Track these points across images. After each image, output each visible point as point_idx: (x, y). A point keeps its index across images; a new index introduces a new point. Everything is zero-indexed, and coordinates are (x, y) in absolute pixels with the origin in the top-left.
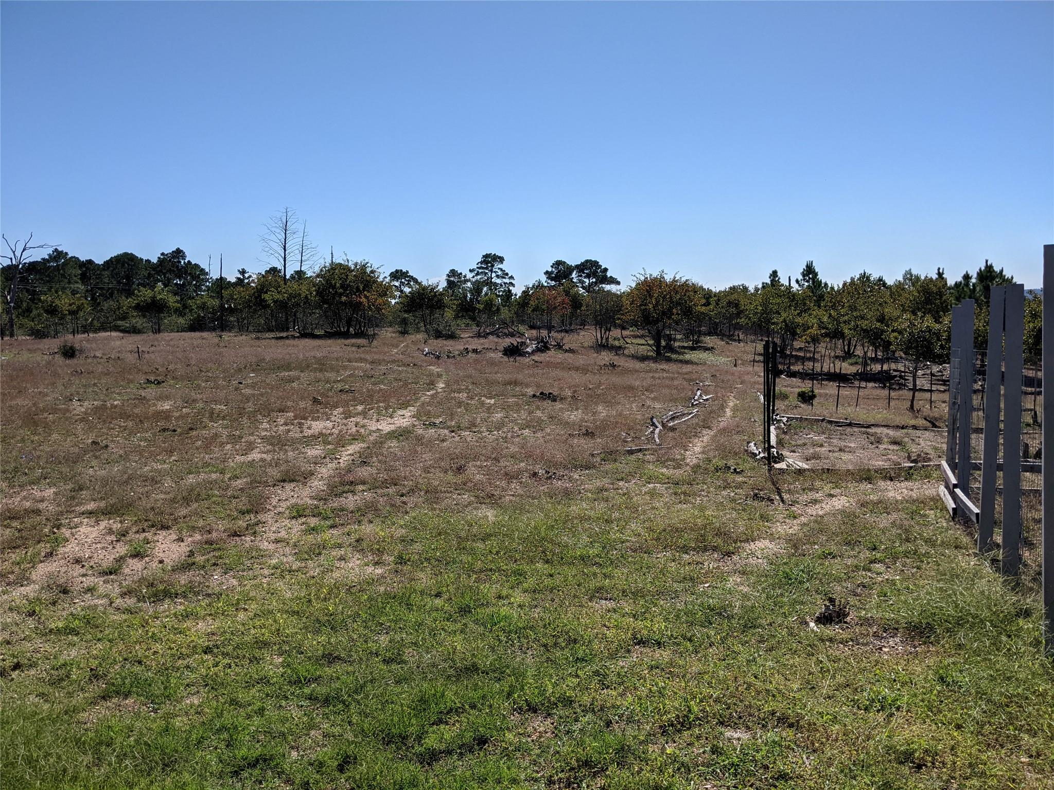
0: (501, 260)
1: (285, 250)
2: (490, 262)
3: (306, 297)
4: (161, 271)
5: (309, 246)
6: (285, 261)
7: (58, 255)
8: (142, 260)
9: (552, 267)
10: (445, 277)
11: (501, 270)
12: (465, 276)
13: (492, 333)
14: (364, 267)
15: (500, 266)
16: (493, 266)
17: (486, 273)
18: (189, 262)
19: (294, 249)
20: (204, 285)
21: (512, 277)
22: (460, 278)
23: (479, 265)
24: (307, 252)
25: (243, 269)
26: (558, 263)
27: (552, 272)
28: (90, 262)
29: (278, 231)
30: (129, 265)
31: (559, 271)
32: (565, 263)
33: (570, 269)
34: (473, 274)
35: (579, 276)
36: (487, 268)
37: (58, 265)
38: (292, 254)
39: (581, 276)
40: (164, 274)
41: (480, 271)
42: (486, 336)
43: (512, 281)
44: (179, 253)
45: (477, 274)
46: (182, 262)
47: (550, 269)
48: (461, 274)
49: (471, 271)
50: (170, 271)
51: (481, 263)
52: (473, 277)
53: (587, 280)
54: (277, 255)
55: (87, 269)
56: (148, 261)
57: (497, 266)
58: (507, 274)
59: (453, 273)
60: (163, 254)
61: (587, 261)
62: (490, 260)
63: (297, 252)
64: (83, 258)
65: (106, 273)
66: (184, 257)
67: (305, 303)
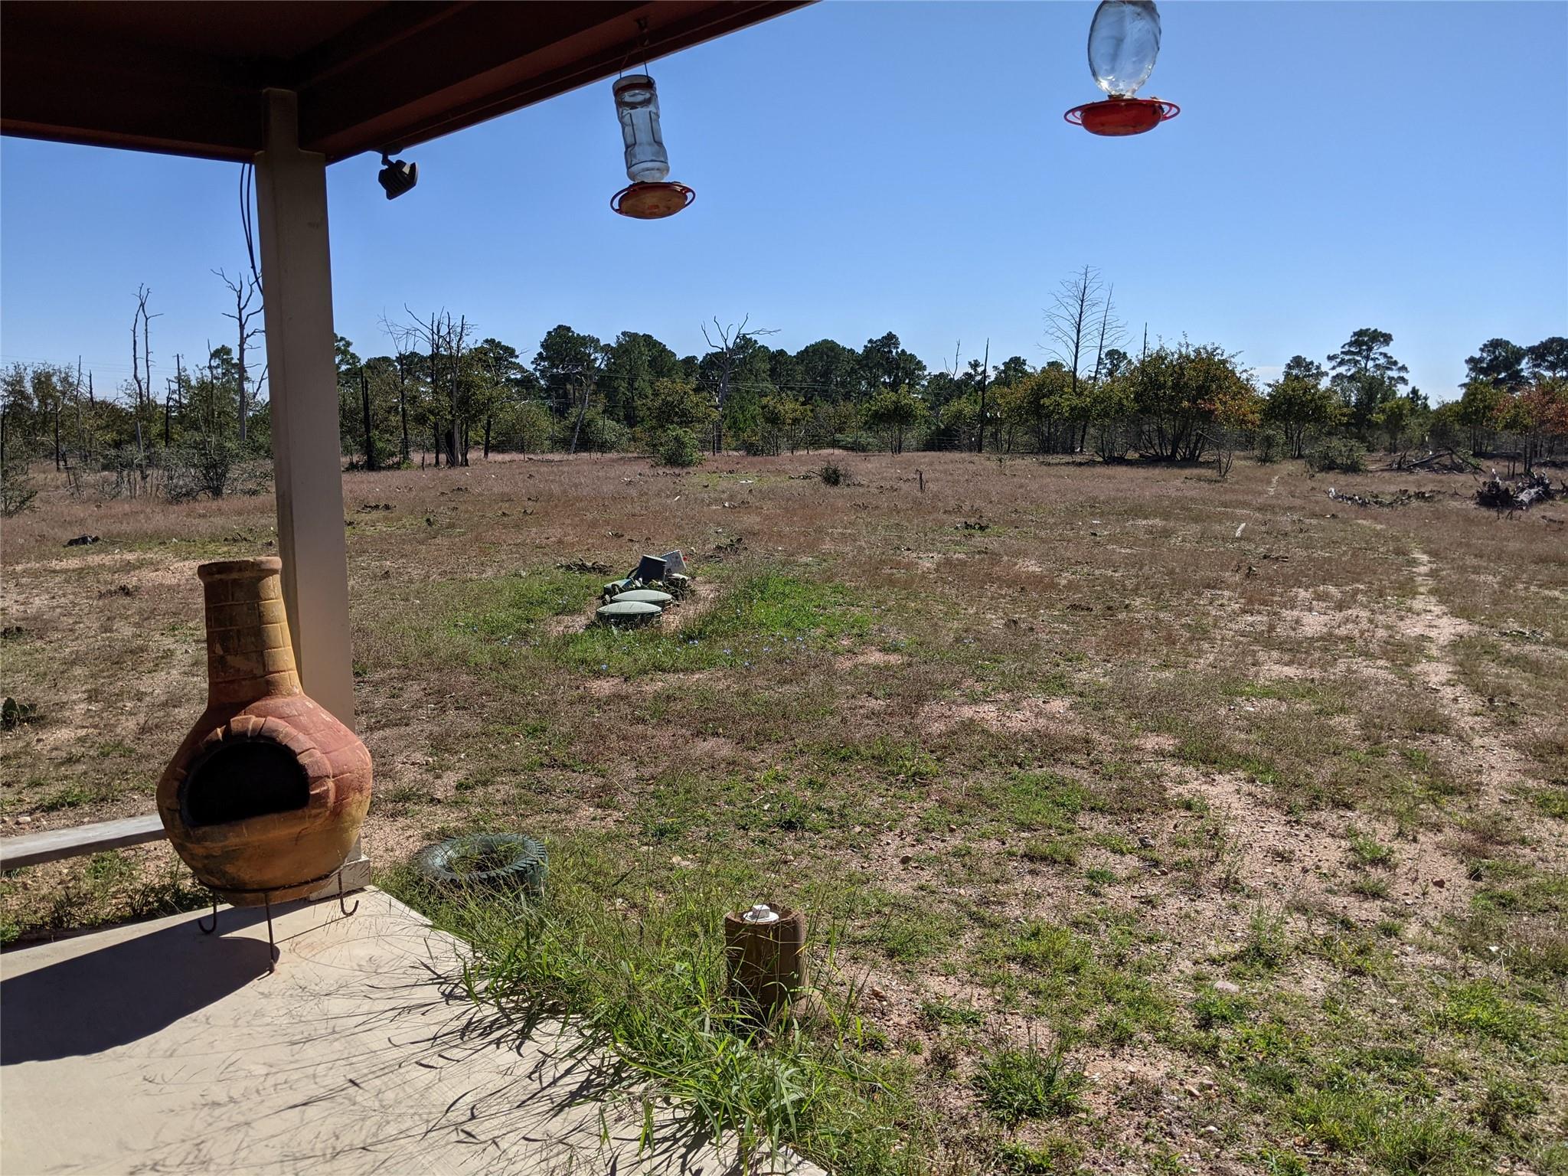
0: (1387, 339)
1: (1079, 332)
2: (1365, 343)
3: (1120, 403)
4: (867, 365)
5: (1114, 324)
6: (1077, 347)
7: (745, 343)
8: (844, 349)
9: (1482, 350)
10: (1283, 368)
11: (1385, 355)
12: (1318, 367)
13: (1423, 465)
14: (1211, 355)
15: (1384, 349)
16: (1370, 349)
17: (1356, 362)
18: (903, 351)
19: (1093, 328)
20: (918, 384)
21: (1404, 368)
22: (1309, 370)
23: (1347, 348)
24: (1110, 333)
25: (976, 361)
26: (1495, 344)
27: (1481, 360)
28: (782, 353)
29: (1071, 302)
30: (828, 356)
31: (1496, 358)
32: (1508, 343)
33: (1518, 354)
34: (1334, 363)
35: (1535, 366)
36: (1359, 353)
37: (745, 357)
38: (1089, 337)
39: (1538, 366)
40: (871, 369)
41: (1347, 358)
42: (1410, 469)
43: (1402, 374)
44: (890, 339)
45: (1341, 363)
46: (894, 351)
47: (1477, 355)
48: (1312, 363)
49: (1330, 358)
50: (879, 365)
51: (1351, 344)
52: (1334, 368)
53: (1548, 374)
54: (1065, 338)
55: (778, 362)
56: (852, 351)
57: (1378, 349)
58: (1395, 363)
59: (1298, 361)
60: (870, 341)
61: (1553, 340)
62: (1366, 340)
63: (1096, 333)
64: (773, 349)
65: (800, 368)
66: (896, 345)
67: (1117, 412)
